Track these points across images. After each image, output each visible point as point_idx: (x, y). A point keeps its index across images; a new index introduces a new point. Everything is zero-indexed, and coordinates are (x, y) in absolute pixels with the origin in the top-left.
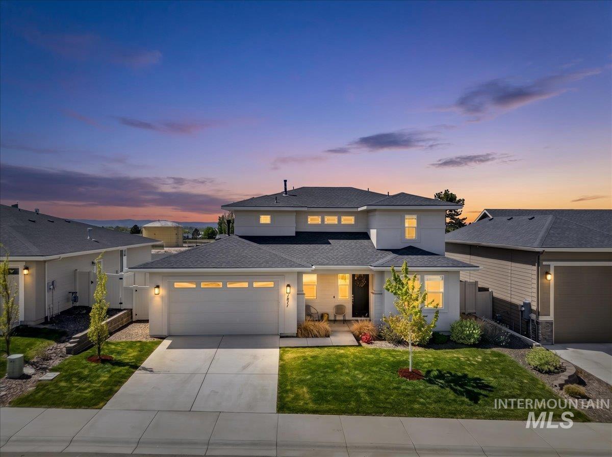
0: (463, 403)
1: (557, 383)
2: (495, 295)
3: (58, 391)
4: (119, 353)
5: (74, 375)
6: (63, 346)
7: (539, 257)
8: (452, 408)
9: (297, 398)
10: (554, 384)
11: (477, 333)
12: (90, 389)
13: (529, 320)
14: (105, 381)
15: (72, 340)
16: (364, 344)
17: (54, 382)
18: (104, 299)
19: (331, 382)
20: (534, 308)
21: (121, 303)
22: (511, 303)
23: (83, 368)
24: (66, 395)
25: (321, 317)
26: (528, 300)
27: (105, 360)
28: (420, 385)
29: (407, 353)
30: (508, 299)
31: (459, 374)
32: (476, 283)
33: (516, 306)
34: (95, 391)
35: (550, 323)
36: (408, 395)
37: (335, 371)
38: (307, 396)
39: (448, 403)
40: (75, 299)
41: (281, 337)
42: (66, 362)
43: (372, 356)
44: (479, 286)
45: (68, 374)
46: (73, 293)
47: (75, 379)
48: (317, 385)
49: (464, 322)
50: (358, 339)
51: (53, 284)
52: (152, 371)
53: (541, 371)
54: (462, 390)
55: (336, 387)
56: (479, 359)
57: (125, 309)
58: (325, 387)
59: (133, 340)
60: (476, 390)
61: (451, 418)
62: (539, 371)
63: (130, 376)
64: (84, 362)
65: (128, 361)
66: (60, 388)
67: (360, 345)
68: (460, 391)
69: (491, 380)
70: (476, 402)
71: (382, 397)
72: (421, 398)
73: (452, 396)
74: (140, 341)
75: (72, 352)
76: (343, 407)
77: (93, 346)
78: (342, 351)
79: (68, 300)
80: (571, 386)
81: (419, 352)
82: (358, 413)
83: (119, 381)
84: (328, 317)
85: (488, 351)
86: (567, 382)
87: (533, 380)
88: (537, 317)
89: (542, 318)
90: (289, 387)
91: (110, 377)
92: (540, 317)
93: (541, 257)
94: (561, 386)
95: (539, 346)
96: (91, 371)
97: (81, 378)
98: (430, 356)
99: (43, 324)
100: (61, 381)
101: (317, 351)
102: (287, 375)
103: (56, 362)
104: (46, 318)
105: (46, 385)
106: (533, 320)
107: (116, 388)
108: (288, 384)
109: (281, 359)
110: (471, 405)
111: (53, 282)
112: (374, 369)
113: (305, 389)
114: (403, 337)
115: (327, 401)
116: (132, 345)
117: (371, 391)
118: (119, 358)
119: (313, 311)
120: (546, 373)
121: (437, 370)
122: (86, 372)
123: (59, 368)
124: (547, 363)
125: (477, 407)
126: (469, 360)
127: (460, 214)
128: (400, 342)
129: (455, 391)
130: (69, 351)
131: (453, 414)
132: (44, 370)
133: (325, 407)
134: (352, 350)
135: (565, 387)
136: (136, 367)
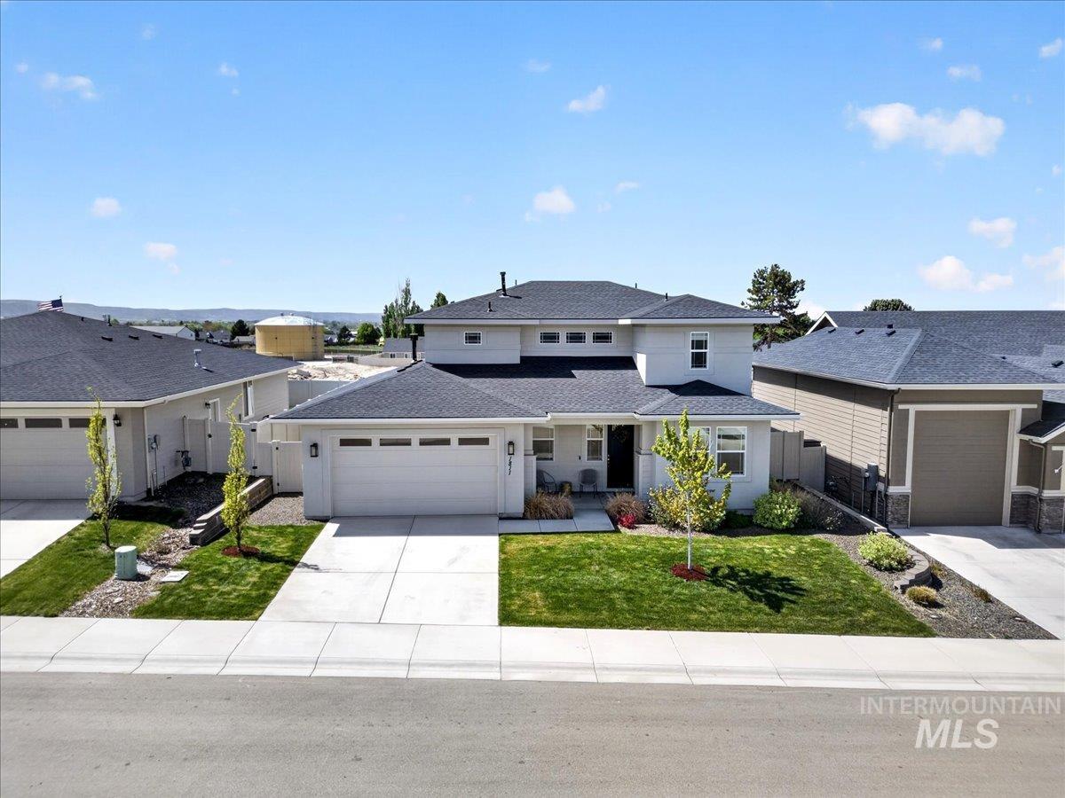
0: (759, 611)
1: (897, 584)
2: (829, 452)
3: (192, 597)
4: (265, 543)
5: (209, 574)
6: (186, 533)
7: (893, 396)
8: (743, 618)
9: (526, 605)
10: (895, 586)
11: (792, 512)
12: (235, 594)
13: (875, 492)
14: (255, 583)
15: (197, 525)
16: (623, 530)
17: (185, 584)
18: (242, 466)
19: (574, 583)
20: (882, 474)
21: (255, 468)
22: (851, 464)
23: (219, 564)
24: (205, 602)
25: (560, 488)
26: (875, 462)
27: (248, 554)
28: (702, 588)
29: (686, 541)
30: (847, 459)
31: (760, 572)
32: (801, 433)
33: (859, 470)
34: (244, 596)
35: (906, 497)
36: (683, 601)
37: (580, 568)
38: (540, 603)
39: (737, 611)
40: (187, 462)
41: (500, 519)
42: (193, 556)
43: (633, 547)
44: (806, 438)
45: (201, 574)
46: (183, 452)
47: (211, 580)
48: (555, 588)
49: (774, 496)
50: (615, 521)
51: (155, 442)
52: (317, 569)
53: (878, 567)
54: (761, 594)
55: (581, 591)
56: (792, 550)
57: (261, 477)
58: (566, 590)
59: (282, 523)
60: (780, 594)
61: (740, 631)
62: (876, 567)
63: (287, 576)
64: (219, 556)
65: (280, 555)
66: (195, 592)
67: (617, 531)
68: (758, 595)
69: (804, 580)
70: (778, 612)
71: (646, 605)
72: (701, 604)
73: (744, 601)
74: (292, 526)
75: (200, 541)
76: (591, 617)
77: (227, 531)
78: (591, 540)
79: (176, 463)
80: (918, 588)
81: (706, 541)
82: (612, 626)
83: (275, 583)
84: (571, 489)
85: (807, 539)
86: (912, 583)
87: (866, 580)
88: (887, 488)
89: (893, 489)
90: (514, 591)
91: (260, 577)
92: (890, 487)
93: (896, 397)
94: (904, 588)
95: (883, 530)
96: (231, 568)
97: (223, 579)
98: (720, 546)
99: (144, 500)
100: (193, 583)
101: (553, 540)
102: (511, 574)
103: (178, 557)
104: (149, 491)
105: (174, 588)
106: (880, 492)
107: (272, 593)
108: (514, 585)
109: (502, 551)
110: (771, 615)
111: (155, 437)
112: (638, 565)
113: (537, 594)
114: (679, 520)
115: (569, 610)
116: (281, 531)
117: (630, 595)
118: (267, 550)
119: (548, 479)
120: (886, 569)
121: (729, 566)
122: (225, 570)
123: (186, 565)
124: (888, 556)
125: (779, 617)
126: (777, 553)
127: (795, 307)
128: (674, 526)
129: (752, 596)
130: (194, 540)
131: (745, 627)
132: (166, 567)
133: (565, 617)
134: (605, 537)
135: (909, 589)
136: (294, 564)
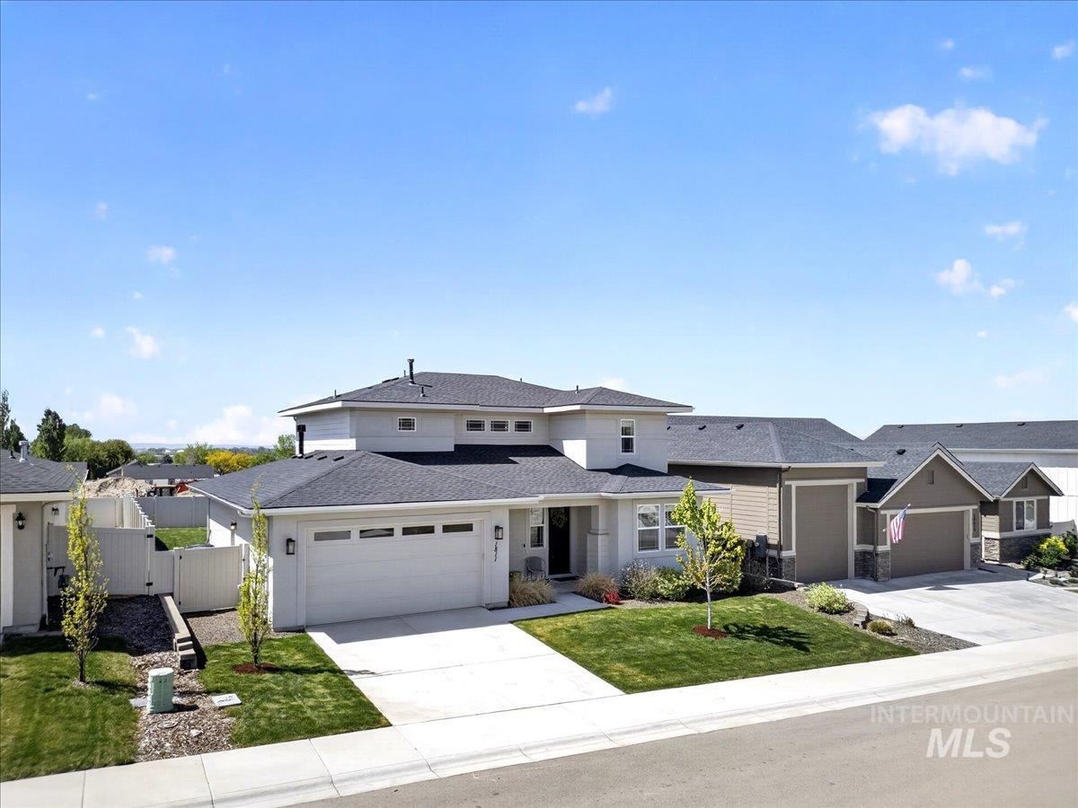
7: (781, 474)
9: (624, 674)
10: (855, 622)
12: (329, 706)
13: (765, 558)
14: (331, 694)
15: (181, 645)
16: (614, 606)
17: (253, 706)
19: (637, 652)
20: (772, 541)
21: (149, 584)
24: (308, 718)
26: (762, 532)
34: (342, 706)
35: (793, 559)
36: (736, 654)
38: (632, 671)
41: (490, 609)
42: (208, 679)
47: (276, 697)
48: (627, 659)
50: (598, 600)
52: (373, 674)
53: (829, 612)
55: (651, 658)
56: (758, 608)
58: (638, 659)
63: (353, 683)
68: (779, 642)
70: (808, 651)
73: (777, 648)
75: (195, 664)
80: (878, 621)
81: (689, 607)
83: (352, 690)
85: (758, 598)
86: (868, 618)
88: (779, 553)
89: (785, 554)
90: (598, 665)
91: (327, 688)
92: (781, 553)
93: (784, 475)
94: (864, 624)
95: (800, 586)
96: (277, 684)
97: (286, 695)
100: (260, 702)
101: (568, 620)
102: (572, 652)
104: (44, 619)
105: (248, 711)
106: (775, 557)
107: (364, 699)
108: (590, 661)
109: (534, 635)
110: (807, 654)
113: (619, 665)
115: (664, 673)
117: (692, 656)
118: (286, 663)
130: (186, 663)
134: (608, 613)
135: (869, 624)
136: (340, 672)
